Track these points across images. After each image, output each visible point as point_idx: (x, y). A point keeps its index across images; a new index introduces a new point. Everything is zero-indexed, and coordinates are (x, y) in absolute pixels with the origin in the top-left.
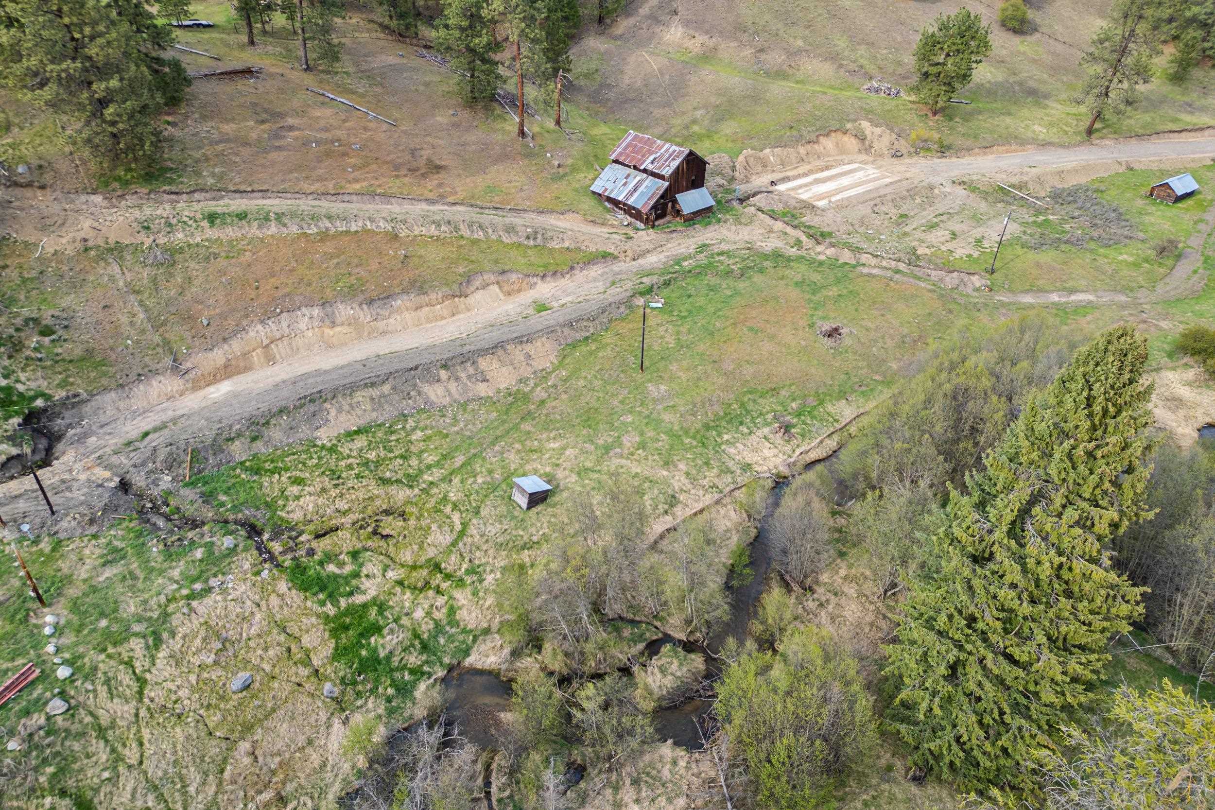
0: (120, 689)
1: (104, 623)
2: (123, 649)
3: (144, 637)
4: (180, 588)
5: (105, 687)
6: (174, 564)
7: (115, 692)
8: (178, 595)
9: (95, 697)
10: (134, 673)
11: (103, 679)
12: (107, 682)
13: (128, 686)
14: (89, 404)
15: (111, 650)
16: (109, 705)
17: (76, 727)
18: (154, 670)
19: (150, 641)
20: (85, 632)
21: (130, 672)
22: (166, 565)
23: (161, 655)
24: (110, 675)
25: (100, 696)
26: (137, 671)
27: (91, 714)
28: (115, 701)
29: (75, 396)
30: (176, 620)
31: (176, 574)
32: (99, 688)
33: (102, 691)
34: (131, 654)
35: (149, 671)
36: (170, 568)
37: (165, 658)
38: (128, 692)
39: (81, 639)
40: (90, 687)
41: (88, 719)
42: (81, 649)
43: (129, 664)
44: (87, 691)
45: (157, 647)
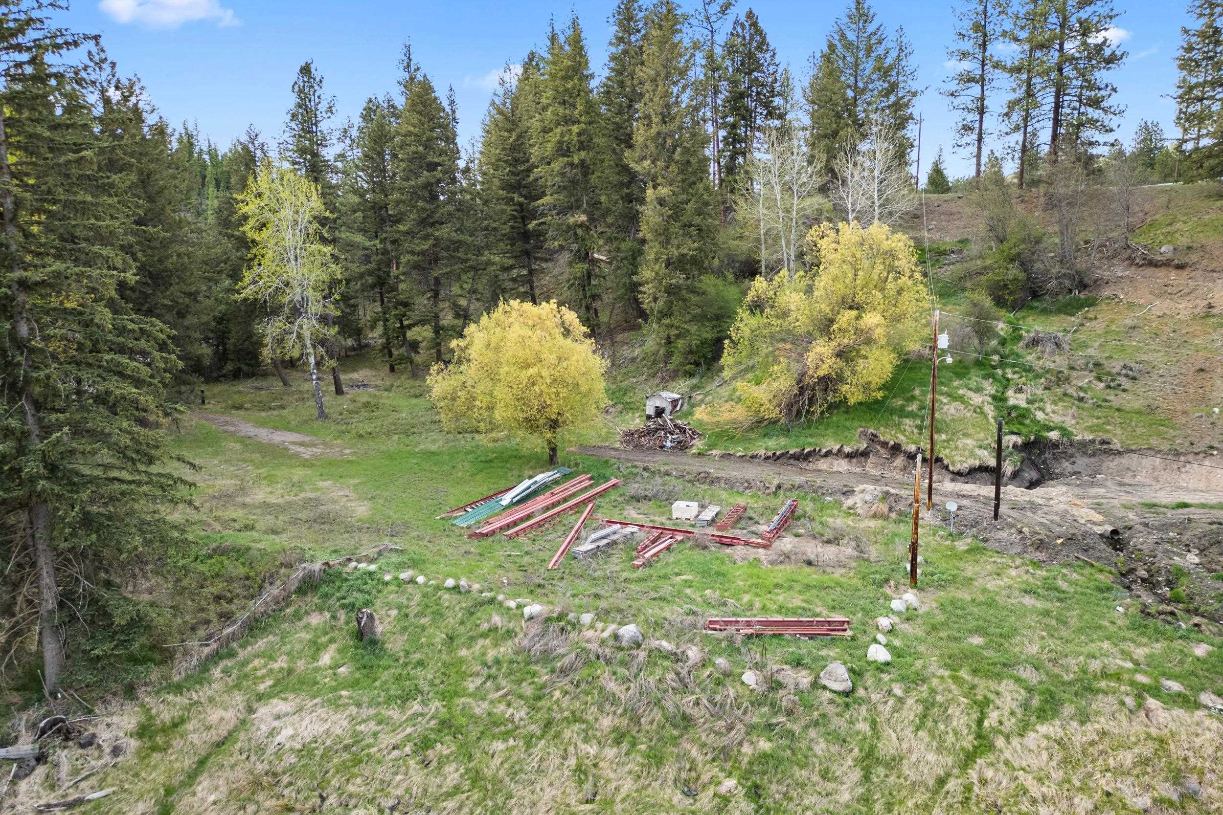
0: (942, 727)
1: (977, 641)
2: (984, 687)
3: (1030, 690)
4: (1136, 671)
5: (920, 708)
6: (1145, 640)
7: (929, 724)
8: (1126, 676)
9: (895, 710)
10: (980, 722)
11: (925, 695)
12: (928, 705)
13: (955, 732)
14: (1118, 460)
15: (964, 674)
16: (908, 733)
17: (839, 723)
18: (1015, 741)
19: (1036, 702)
20: (943, 634)
21: (975, 716)
22: (1129, 634)
23: (1043, 729)
24: (939, 698)
25: (904, 713)
26: (986, 723)
27: (874, 725)
28: (921, 733)
29: (1103, 442)
30: (1103, 704)
31: (1140, 653)
32: (910, 702)
33: (912, 708)
34: (992, 696)
35: (1007, 738)
36: (1134, 642)
37: (1047, 737)
38: (950, 738)
39: (930, 640)
40: (898, 690)
41: (863, 727)
42: (922, 648)
43: (983, 705)
44: (890, 692)
45: (1043, 715)
